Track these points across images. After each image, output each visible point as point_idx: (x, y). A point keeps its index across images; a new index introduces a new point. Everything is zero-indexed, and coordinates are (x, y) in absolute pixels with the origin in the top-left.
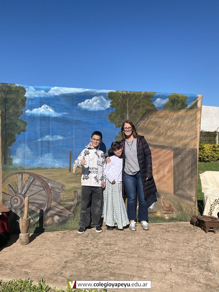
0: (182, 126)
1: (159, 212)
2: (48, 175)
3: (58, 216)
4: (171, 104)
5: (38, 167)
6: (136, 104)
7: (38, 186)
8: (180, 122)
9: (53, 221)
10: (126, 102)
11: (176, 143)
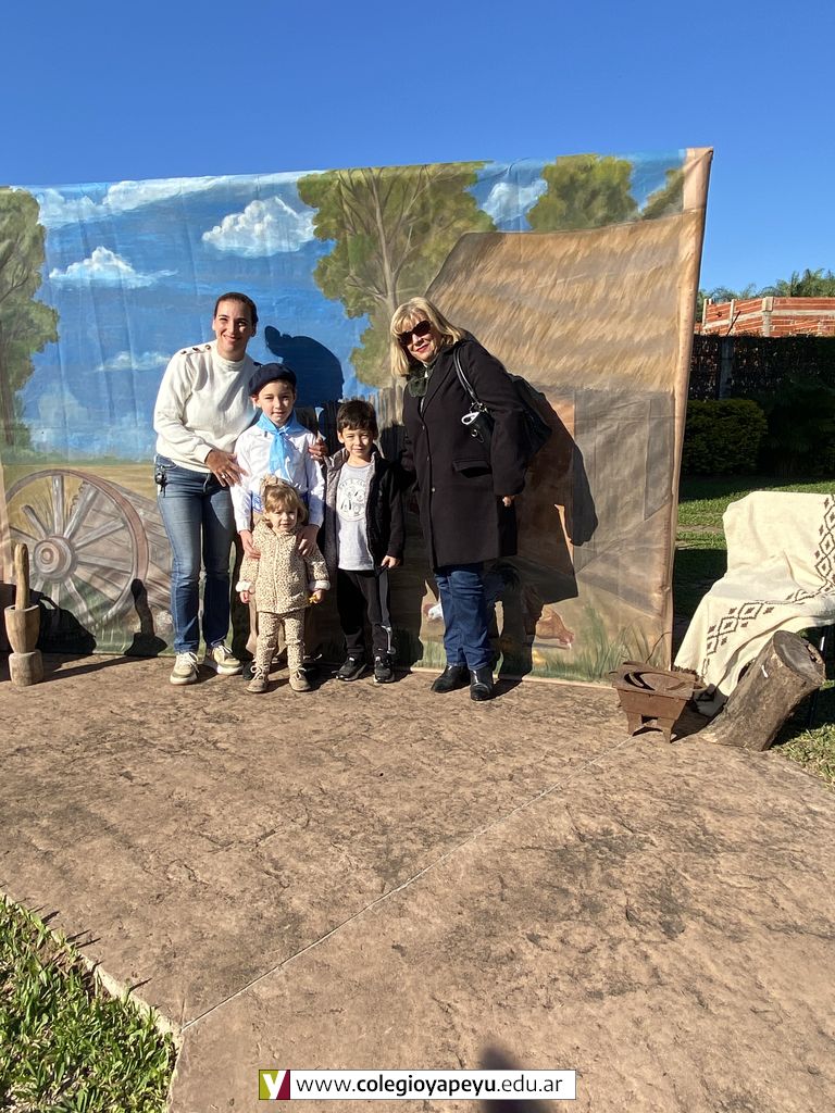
1: (508, 636)
2: (135, 484)
5: (106, 458)
6: (410, 216)
7: (110, 515)
10: (372, 212)
11: (587, 371)
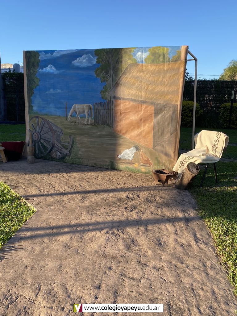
0: (164, 80)
1: (136, 163)
3: (60, 152)
4: (152, 58)
6: (118, 59)
7: (47, 128)
8: (161, 76)
9: (56, 155)
10: (110, 58)
11: (157, 98)
